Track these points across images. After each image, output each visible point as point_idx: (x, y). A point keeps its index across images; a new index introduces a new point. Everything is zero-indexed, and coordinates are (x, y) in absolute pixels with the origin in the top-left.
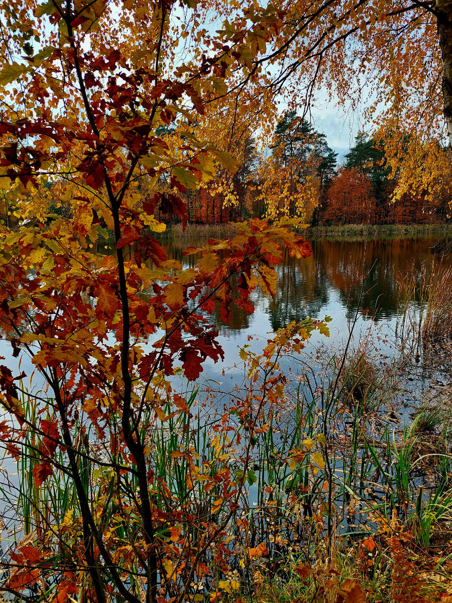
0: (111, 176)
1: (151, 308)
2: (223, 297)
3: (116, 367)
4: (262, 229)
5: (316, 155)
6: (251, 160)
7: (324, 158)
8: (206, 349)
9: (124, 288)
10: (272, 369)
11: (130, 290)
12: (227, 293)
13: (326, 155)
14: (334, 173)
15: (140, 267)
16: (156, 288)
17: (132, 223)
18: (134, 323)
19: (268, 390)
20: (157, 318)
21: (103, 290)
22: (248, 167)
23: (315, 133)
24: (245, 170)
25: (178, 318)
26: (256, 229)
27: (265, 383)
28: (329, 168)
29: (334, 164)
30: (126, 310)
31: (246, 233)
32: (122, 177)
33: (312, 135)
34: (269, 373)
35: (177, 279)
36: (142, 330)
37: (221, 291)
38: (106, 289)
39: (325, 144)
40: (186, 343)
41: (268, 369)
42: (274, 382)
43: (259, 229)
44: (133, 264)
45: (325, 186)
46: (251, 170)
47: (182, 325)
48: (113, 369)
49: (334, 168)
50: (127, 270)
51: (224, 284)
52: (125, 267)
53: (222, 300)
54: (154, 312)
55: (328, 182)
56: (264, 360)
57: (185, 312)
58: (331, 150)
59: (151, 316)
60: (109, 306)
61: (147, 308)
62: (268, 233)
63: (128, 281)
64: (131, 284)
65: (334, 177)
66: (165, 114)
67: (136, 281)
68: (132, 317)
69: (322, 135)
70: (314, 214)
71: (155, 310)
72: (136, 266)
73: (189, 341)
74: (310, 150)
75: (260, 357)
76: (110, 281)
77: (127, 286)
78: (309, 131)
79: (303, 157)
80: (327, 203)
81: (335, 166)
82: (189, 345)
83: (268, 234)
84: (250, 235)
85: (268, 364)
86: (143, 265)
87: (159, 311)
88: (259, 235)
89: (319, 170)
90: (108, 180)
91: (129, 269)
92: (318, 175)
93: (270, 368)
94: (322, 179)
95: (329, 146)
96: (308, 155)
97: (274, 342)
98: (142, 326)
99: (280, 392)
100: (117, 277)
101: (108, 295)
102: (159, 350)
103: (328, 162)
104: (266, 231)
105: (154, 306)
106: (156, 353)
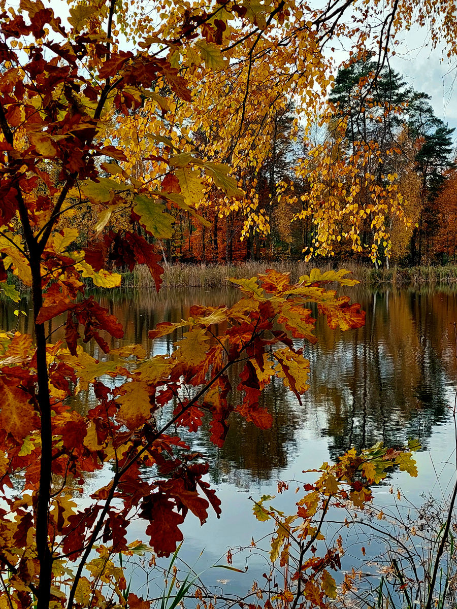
0: (30, 201)
1: (91, 426)
2: (216, 402)
3: (26, 536)
4: (280, 289)
5: (413, 132)
6: (286, 141)
7: (428, 138)
8: (187, 497)
9: (45, 391)
10: (312, 541)
11: (56, 393)
12: (223, 396)
13: (432, 131)
14: (448, 164)
15: (74, 352)
16: (101, 390)
17: (62, 277)
18: (60, 453)
19: (305, 581)
20: (100, 443)
21: (10, 396)
22: (281, 154)
23: (409, 92)
24: (275, 161)
25: (137, 443)
26: (271, 288)
27: (302, 567)
28: (438, 155)
29: (447, 147)
30: (47, 429)
31: (255, 296)
32: (48, 203)
33: (404, 95)
34: (307, 547)
35: (139, 374)
36: (74, 466)
37: (212, 392)
38: (15, 393)
39: (429, 110)
40: (152, 487)
41: (306, 542)
42: (318, 566)
43: (275, 289)
44: (62, 347)
45: (432, 189)
46: (287, 161)
47: (142, 456)
48: (21, 539)
49: (448, 155)
50: (50, 359)
51: (218, 381)
52: (47, 354)
53: (215, 408)
54: (94, 432)
55: (437, 181)
56: (300, 523)
57: (150, 432)
58: (441, 123)
59: (90, 440)
60: (18, 423)
61: (83, 425)
62: (290, 295)
63: (53, 377)
64: (58, 383)
65: (449, 172)
66: (123, 99)
67: (65, 378)
68: (56, 442)
69: (423, 95)
70: (413, 242)
71: (97, 429)
72: (67, 352)
73: (157, 483)
74: (399, 122)
75: (291, 518)
76: (21, 378)
77: (51, 386)
78: (398, 87)
79: (388, 136)
80: (436, 221)
81: (449, 151)
82: (156, 490)
83: (290, 298)
84: (263, 299)
85: (306, 531)
86: (79, 350)
87: (105, 430)
88: (275, 299)
89: (419, 158)
90: (23, 207)
91: (53, 358)
92: (417, 169)
93: (309, 538)
94: (425, 175)
95: (437, 114)
96: (397, 131)
97: (317, 489)
98: (73, 458)
99: (330, 585)
100: (33, 371)
101: (18, 404)
102: (102, 503)
103: (436, 144)
104: (288, 292)
105: (96, 421)
106: (97, 508)
